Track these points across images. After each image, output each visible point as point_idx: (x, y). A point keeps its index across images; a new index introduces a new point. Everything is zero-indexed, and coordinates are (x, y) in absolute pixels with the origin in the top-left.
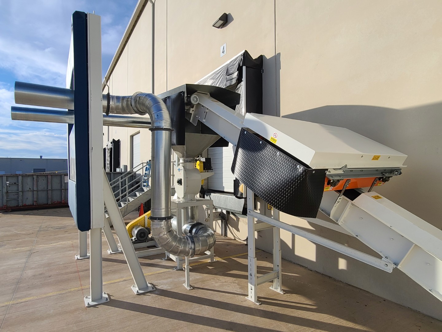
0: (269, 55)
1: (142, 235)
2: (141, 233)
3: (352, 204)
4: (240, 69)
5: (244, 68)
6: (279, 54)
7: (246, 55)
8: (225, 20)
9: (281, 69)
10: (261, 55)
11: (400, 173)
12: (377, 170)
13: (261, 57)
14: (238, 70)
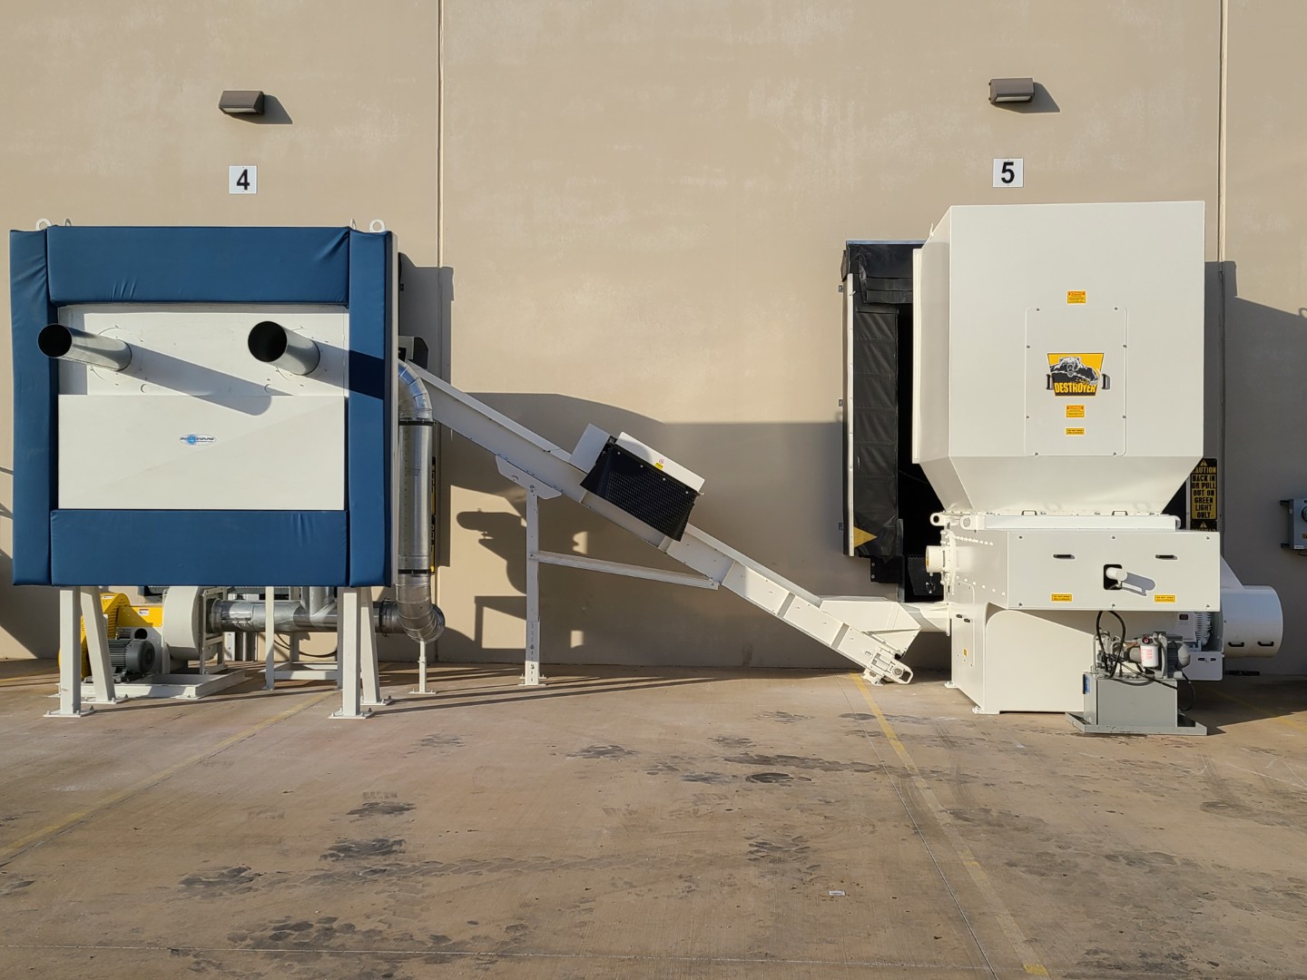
1: (149, 658)
6: (450, 270)
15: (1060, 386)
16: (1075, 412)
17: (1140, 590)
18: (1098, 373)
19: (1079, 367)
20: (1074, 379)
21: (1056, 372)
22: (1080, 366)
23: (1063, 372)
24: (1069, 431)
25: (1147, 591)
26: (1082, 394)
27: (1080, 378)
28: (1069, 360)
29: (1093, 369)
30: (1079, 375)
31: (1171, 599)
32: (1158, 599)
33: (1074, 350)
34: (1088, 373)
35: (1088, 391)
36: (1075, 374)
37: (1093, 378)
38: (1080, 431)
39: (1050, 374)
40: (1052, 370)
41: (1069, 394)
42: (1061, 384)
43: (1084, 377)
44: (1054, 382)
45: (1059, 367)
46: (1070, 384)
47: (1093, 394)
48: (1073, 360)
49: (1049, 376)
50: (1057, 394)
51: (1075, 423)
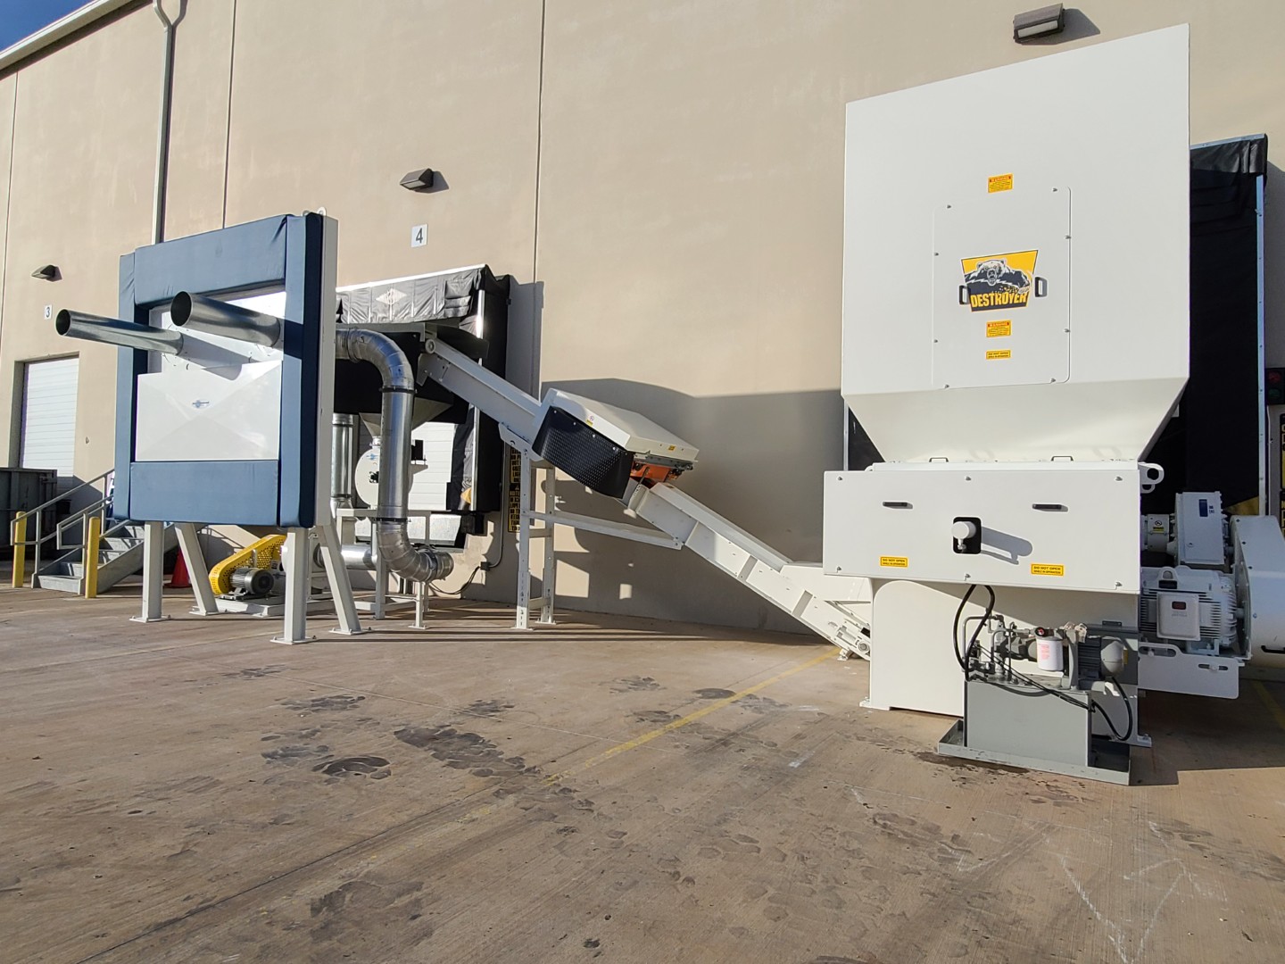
0: (522, 278)
1: (264, 582)
2: (262, 578)
3: (650, 492)
4: (473, 293)
5: (481, 294)
6: (541, 284)
7: (486, 272)
8: (430, 181)
9: (542, 307)
10: (508, 276)
11: (692, 469)
12: (671, 460)
13: (508, 278)
14: (470, 294)
15: (977, 300)
16: (999, 329)
17: (1008, 555)
18: (1030, 277)
19: (1003, 272)
20: (997, 288)
21: (973, 281)
22: (1005, 270)
23: (982, 280)
24: (990, 355)
25: (1020, 558)
26: (1008, 306)
27: (1006, 286)
28: (991, 265)
29: (1024, 273)
30: (1004, 282)
31: (1056, 570)
32: (1037, 569)
33: (996, 253)
34: (1017, 278)
35: (1016, 302)
36: (998, 281)
37: (1022, 283)
38: (1005, 355)
39: (965, 284)
40: (967, 280)
41: (990, 307)
42: (979, 296)
43: (1010, 284)
44: (970, 293)
45: (976, 274)
46: (992, 295)
47: (1023, 304)
48: (995, 263)
49: (962, 287)
50: (974, 309)
51: (999, 344)
